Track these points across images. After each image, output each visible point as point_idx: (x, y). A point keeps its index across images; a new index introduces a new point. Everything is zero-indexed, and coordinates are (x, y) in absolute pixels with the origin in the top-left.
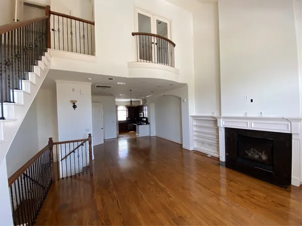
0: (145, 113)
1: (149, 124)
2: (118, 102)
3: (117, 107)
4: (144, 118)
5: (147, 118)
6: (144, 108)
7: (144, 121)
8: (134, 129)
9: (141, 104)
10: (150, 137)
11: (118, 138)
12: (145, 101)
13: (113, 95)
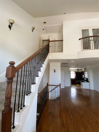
0: (86, 76)
1: (89, 82)
2: (71, 69)
3: (70, 71)
4: (85, 78)
5: (87, 79)
6: (85, 73)
7: (85, 80)
8: (80, 84)
9: (83, 71)
10: (90, 90)
11: (71, 87)
12: (85, 69)
13: (69, 67)
